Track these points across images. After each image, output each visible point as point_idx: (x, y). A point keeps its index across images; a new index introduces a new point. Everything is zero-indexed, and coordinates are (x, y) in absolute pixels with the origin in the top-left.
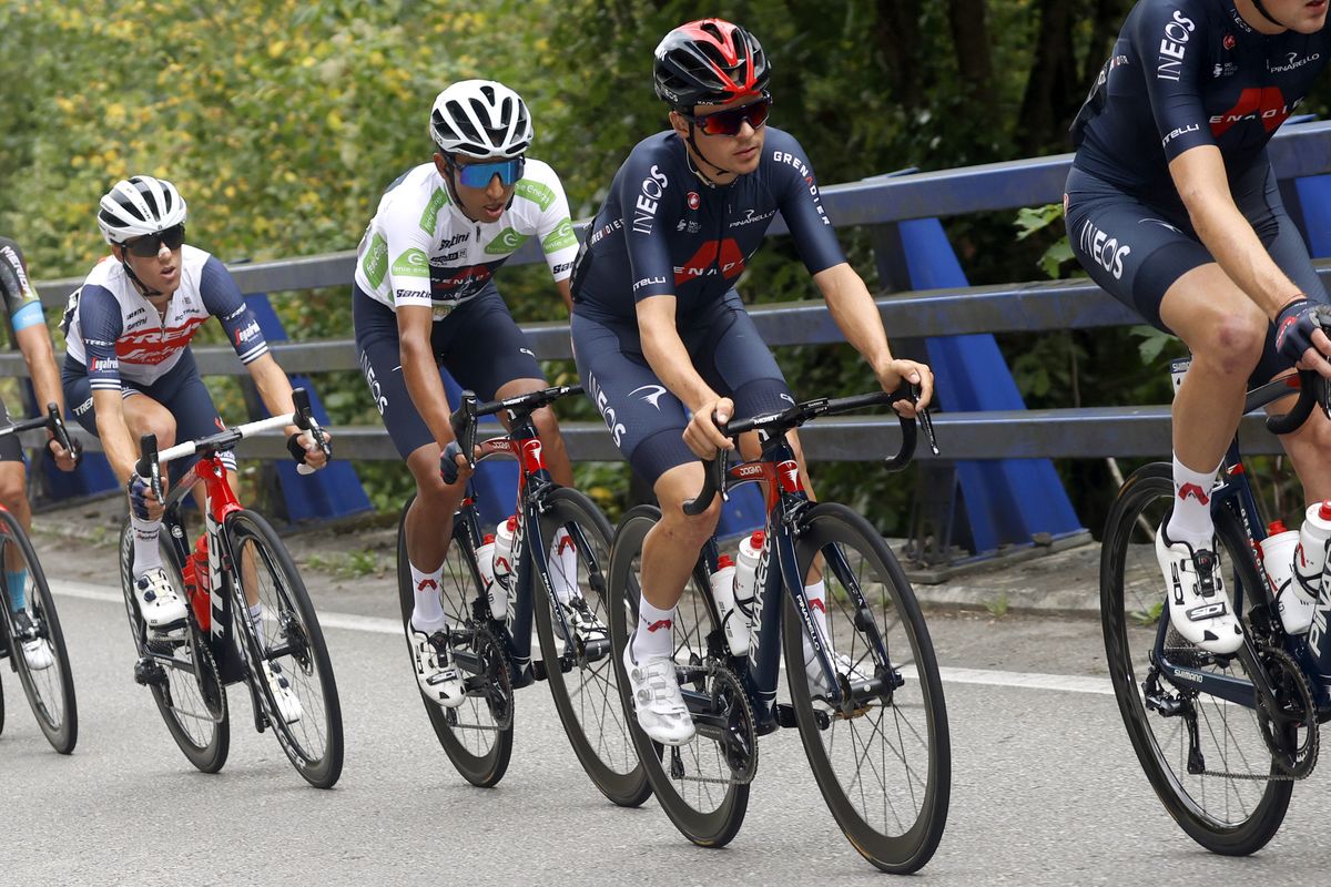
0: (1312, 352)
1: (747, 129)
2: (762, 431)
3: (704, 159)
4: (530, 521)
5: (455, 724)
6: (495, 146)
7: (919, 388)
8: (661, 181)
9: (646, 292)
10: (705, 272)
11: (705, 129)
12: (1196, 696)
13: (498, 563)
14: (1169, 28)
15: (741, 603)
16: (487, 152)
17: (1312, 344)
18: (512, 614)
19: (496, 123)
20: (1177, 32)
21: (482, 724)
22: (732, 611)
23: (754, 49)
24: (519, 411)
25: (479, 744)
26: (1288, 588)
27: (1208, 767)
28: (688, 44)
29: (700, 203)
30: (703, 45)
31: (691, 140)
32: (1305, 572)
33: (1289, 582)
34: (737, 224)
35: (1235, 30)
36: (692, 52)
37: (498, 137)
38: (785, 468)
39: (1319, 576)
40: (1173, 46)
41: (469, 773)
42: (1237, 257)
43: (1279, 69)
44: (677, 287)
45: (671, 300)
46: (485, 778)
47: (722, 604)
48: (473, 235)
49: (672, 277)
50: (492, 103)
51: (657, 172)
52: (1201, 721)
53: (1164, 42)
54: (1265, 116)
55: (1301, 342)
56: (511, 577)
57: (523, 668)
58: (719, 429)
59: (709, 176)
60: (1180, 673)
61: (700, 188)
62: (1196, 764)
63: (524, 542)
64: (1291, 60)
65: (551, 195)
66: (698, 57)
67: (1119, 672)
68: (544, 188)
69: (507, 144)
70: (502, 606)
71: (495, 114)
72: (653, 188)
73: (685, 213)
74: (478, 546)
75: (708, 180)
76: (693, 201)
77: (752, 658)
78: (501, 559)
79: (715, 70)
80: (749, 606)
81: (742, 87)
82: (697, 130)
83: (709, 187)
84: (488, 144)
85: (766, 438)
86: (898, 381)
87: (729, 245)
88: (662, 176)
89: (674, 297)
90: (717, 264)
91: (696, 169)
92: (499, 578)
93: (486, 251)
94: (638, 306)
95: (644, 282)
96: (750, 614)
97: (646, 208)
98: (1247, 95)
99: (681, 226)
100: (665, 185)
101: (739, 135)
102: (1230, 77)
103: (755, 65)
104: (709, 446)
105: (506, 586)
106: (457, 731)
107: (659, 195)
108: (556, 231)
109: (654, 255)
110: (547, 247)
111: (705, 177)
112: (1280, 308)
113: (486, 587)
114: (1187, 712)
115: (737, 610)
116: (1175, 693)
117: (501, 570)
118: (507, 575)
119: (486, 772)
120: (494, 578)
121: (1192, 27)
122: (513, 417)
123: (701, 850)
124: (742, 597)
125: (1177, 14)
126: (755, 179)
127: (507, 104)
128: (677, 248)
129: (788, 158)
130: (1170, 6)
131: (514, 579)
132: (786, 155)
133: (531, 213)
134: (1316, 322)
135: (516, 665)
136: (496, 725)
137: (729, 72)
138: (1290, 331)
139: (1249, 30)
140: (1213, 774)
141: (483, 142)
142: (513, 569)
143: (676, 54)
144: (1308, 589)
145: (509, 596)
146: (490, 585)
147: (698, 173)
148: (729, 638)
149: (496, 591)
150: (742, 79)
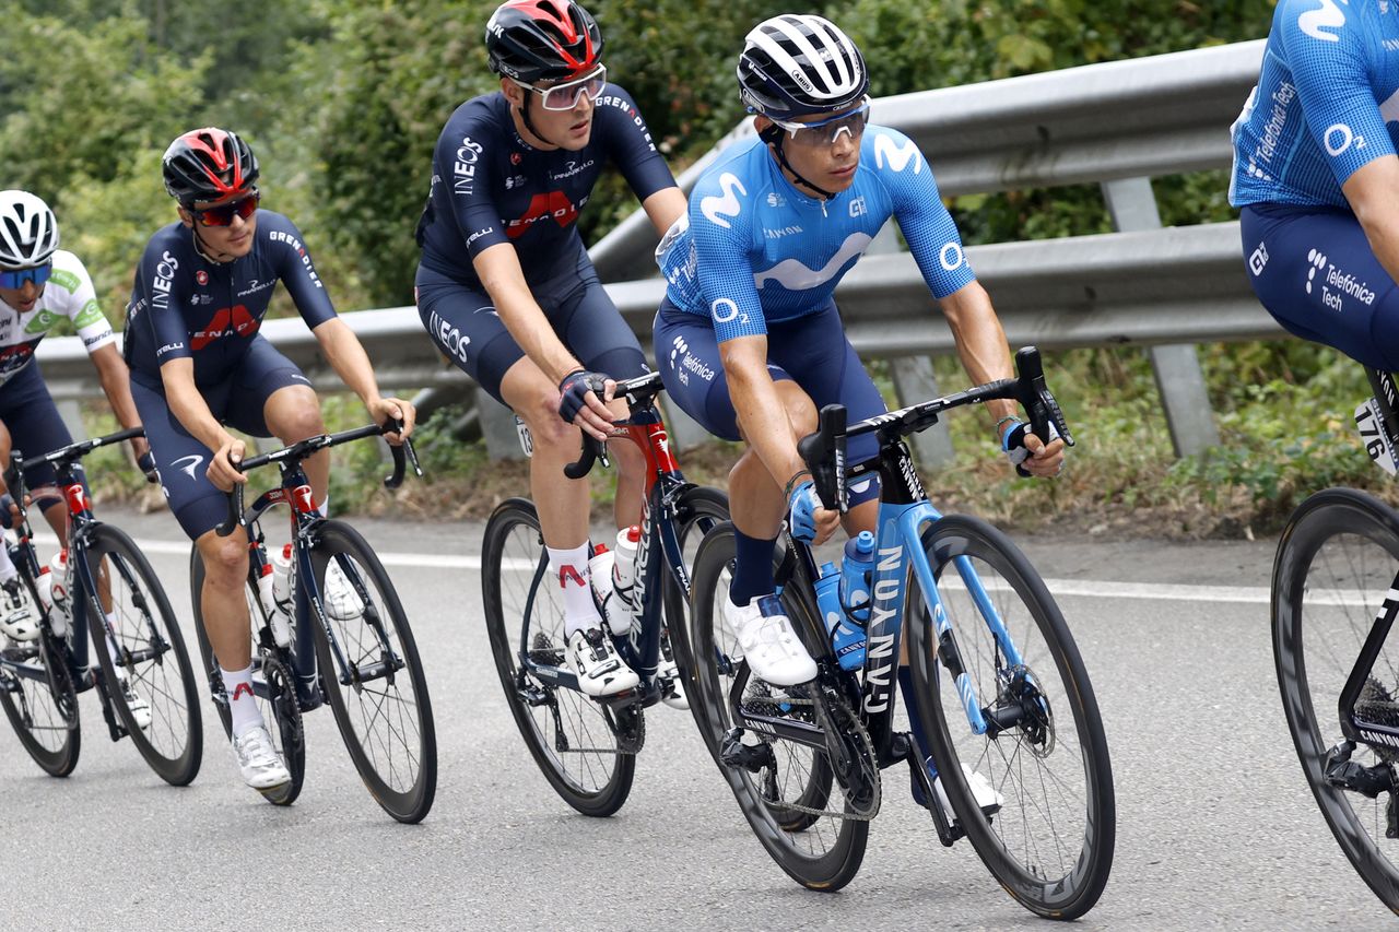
0: (585, 409)
1: (238, 220)
2: (281, 463)
3: (206, 245)
4: (79, 554)
5: (31, 726)
6: (25, 257)
7: (402, 422)
8: (172, 264)
9: (168, 356)
10: (223, 333)
11: (204, 222)
12: (557, 688)
13: (55, 590)
14: (460, 152)
15: (279, 604)
16: (17, 263)
17: (585, 403)
18: (70, 632)
19: (26, 238)
20: (468, 155)
21: (56, 725)
22: (274, 612)
23: (242, 153)
24: (62, 463)
25: (54, 741)
26: (611, 598)
27: (571, 746)
28: (187, 153)
29: (209, 280)
30: (199, 153)
31: (195, 228)
32: (622, 585)
33: (610, 594)
34: (244, 293)
35: (521, 149)
36: (190, 160)
37: (27, 250)
38: (301, 492)
39: (631, 588)
40: (464, 166)
41: (48, 766)
42: (529, 336)
43: (561, 176)
44: (193, 351)
45: (189, 361)
46: (61, 769)
47: (266, 605)
48: (15, 320)
49: (189, 340)
50: (23, 220)
51: (169, 257)
52: (561, 707)
53: (457, 164)
54: (556, 214)
55: (578, 401)
56: (67, 601)
57: (84, 676)
58: (235, 468)
59: (211, 256)
60: (541, 670)
61: (208, 267)
62: (562, 744)
63: (75, 571)
64: (571, 167)
65: (78, 282)
66: (195, 164)
67: (504, 668)
68: (71, 276)
69: (35, 255)
70: (62, 626)
71: (24, 230)
72: (166, 271)
73: (197, 289)
74: (37, 576)
75: (213, 259)
76: (202, 278)
77: (292, 648)
78: (57, 587)
79: (210, 175)
80: (286, 606)
81: (231, 187)
82: (198, 222)
83: (215, 265)
84: (19, 257)
85: (284, 468)
86: (384, 418)
87: (238, 310)
88: (173, 260)
89: (191, 359)
90: (230, 327)
91: (202, 251)
92: (57, 602)
93: (26, 331)
94: (162, 368)
95: (167, 348)
96: (287, 612)
97: (161, 287)
98: (536, 201)
99: (195, 300)
100: (176, 267)
101: (232, 226)
102: (520, 187)
103: (242, 167)
104: (227, 481)
105: (63, 609)
106: (36, 733)
107: (172, 275)
108: (83, 311)
109: (173, 325)
110: (78, 324)
111: (211, 257)
112: (562, 378)
113: (46, 610)
114: (550, 701)
115: (278, 610)
116: (540, 686)
117: (58, 595)
118: (63, 599)
119: (60, 765)
120: (52, 603)
121: (480, 150)
122: (57, 468)
123: (279, 808)
124: (280, 599)
125: (466, 140)
126: (255, 255)
127: (35, 220)
128: (193, 319)
129: (282, 236)
130: (460, 135)
131: (70, 602)
132: (280, 234)
133: (62, 297)
134: (589, 386)
135: (76, 674)
136: (66, 725)
137: (220, 175)
138: (568, 393)
139: (530, 149)
140: (573, 751)
141: (13, 254)
142: (68, 594)
143: (178, 160)
144: (625, 599)
145: (67, 617)
146: (49, 609)
147: (204, 255)
148: (274, 633)
149: (55, 613)
150: (232, 181)
